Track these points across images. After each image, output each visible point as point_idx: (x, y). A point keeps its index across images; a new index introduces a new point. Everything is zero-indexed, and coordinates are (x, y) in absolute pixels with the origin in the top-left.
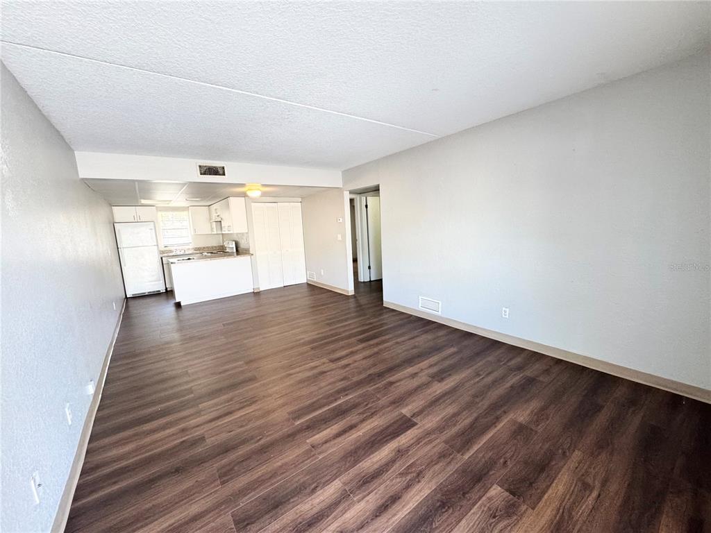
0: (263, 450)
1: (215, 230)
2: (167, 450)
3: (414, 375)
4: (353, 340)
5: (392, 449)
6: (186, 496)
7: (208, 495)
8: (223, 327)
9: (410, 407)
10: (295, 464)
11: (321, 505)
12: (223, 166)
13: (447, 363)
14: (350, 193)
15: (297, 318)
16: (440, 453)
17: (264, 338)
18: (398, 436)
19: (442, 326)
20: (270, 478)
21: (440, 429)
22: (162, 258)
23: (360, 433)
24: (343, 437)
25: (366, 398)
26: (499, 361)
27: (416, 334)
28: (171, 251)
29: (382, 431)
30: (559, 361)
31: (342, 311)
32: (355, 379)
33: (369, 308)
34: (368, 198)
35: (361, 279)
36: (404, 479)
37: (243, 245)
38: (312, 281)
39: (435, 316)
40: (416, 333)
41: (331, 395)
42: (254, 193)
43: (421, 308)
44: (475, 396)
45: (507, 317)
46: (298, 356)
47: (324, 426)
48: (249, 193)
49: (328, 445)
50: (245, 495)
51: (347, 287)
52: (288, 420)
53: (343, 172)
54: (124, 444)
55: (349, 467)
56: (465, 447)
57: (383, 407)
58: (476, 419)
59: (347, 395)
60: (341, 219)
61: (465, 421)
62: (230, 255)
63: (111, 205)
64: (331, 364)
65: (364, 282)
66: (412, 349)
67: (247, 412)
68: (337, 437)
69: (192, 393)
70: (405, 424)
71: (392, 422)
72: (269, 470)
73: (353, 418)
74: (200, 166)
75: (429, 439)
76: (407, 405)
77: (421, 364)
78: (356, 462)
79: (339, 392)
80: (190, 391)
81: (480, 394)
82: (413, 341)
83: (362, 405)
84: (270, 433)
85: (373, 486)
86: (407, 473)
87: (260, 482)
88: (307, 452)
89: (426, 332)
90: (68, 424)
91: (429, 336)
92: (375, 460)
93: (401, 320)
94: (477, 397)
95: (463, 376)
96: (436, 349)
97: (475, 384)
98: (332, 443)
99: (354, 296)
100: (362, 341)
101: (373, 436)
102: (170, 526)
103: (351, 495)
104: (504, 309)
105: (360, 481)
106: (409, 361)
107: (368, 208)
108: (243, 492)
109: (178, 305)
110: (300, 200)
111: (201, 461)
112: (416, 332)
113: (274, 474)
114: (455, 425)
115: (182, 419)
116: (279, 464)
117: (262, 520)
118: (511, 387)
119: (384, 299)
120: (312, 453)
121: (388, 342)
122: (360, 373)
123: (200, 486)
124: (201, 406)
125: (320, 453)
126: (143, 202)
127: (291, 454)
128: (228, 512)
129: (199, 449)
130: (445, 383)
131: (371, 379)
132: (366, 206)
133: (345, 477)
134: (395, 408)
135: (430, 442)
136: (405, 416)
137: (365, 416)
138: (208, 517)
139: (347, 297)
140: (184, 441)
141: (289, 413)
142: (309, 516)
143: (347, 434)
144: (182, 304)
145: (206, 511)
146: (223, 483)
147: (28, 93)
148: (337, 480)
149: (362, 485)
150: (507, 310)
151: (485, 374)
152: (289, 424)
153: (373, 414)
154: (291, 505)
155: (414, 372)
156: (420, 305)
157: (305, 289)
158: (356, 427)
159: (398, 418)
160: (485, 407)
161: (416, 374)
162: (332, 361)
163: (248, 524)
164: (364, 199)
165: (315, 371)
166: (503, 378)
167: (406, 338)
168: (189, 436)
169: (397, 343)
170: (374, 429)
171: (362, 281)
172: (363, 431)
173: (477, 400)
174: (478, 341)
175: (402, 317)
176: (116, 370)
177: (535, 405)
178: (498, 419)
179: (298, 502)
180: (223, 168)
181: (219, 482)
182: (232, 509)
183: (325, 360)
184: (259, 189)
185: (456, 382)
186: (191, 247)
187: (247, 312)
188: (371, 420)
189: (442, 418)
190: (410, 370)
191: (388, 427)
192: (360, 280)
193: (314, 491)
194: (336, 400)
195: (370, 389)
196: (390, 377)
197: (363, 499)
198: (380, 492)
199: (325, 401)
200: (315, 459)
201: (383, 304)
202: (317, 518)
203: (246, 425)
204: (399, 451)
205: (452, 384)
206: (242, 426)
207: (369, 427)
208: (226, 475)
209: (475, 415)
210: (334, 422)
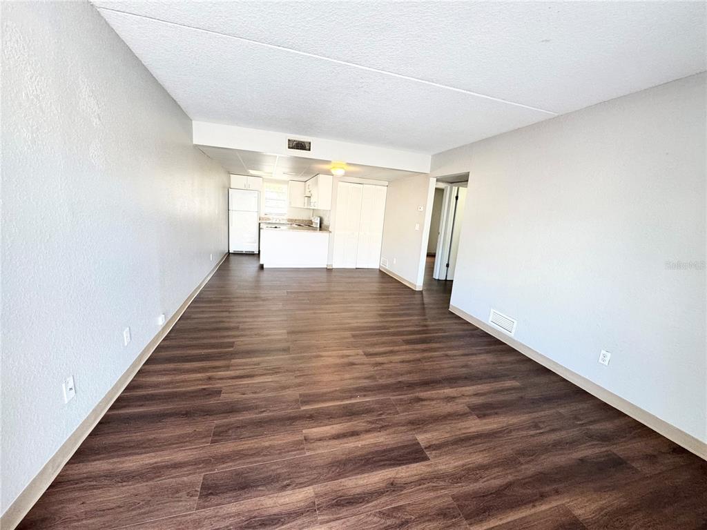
0: (260, 423)
1: (306, 205)
2: (189, 392)
3: (450, 399)
4: (399, 338)
5: (386, 478)
6: (180, 442)
7: (196, 448)
8: (286, 294)
9: (428, 435)
10: (282, 451)
11: (282, 507)
12: (309, 141)
13: (501, 398)
14: (437, 180)
15: (355, 302)
16: (440, 509)
17: (314, 313)
18: (400, 465)
19: (512, 351)
20: (251, 455)
21: (455, 478)
22: (259, 224)
23: (359, 444)
24: (341, 441)
25: (384, 406)
26: (576, 418)
27: (475, 352)
28: (269, 219)
29: (385, 451)
30: (678, 450)
31: (402, 305)
32: (382, 381)
33: (431, 308)
34: (460, 188)
35: (436, 276)
36: (383, 521)
37: (325, 222)
38: (384, 268)
39: (505, 336)
40: (474, 350)
41: (350, 391)
42: (338, 172)
43: (489, 323)
44: (522, 453)
45: (606, 363)
46: (338, 339)
47: (327, 422)
48: (333, 171)
49: (319, 443)
50: (224, 463)
51: (417, 281)
52: (297, 401)
53: (433, 156)
54: (165, 375)
55: (331, 478)
56: (478, 515)
57: (397, 424)
58: (509, 485)
59: (365, 396)
60: (422, 208)
61: (494, 481)
62: (315, 229)
63: (229, 173)
64: (365, 357)
65: (438, 280)
66: (463, 367)
67: (267, 380)
68: (334, 438)
69: (233, 347)
70: (415, 454)
71: (400, 445)
72: (256, 446)
73: (361, 424)
74: (289, 140)
75: (434, 484)
76: (425, 432)
77: (464, 389)
78: (340, 475)
79: (358, 390)
80: (231, 345)
81: (531, 453)
82: (466, 358)
83: (375, 413)
84: (275, 409)
85: (344, 512)
86: (388, 515)
87: (241, 455)
88: (299, 443)
89: (488, 352)
90: (124, 344)
91: (489, 358)
92: (361, 482)
93: (464, 330)
94: (523, 454)
95: (515, 421)
96: (493, 377)
97: (527, 436)
98: (325, 443)
99: (421, 292)
100: (408, 342)
101: (373, 453)
102: (156, 463)
103: (318, 512)
104: (603, 352)
105: (334, 500)
106: (452, 380)
107: (458, 201)
108: (223, 459)
109: (262, 267)
110: (387, 183)
111: (208, 412)
112: (473, 348)
113: (257, 453)
114: (476, 480)
115: (214, 368)
116: (267, 444)
117: (226, 495)
118: (582, 460)
119: (451, 303)
120: (302, 446)
121: (435, 351)
122: (390, 376)
123: (195, 437)
124: (233, 361)
125: (309, 449)
126: (252, 172)
127: (281, 439)
128: (202, 472)
129: (212, 401)
130: (484, 421)
131: (399, 387)
132: (457, 198)
133: (319, 488)
134: (411, 430)
135: (435, 489)
136: (418, 443)
137: (373, 426)
138: (186, 469)
139: (413, 292)
140: (204, 389)
141: (300, 395)
142: (266, 513)
143: (345, 440)
144: (264, 267)
145: (184, 463)
146: (213, 442)
147: (143, 62)
148: (311, 487)
149: (333, 506)
150: (609, 355)
151: (548, 428)
152: (296, 406)
153: (383, 428)
154: (257, 493)
155: (452, 395)
156: (490, 319)
157: (377, 275)
158: (358, 435)
159: (409, 443)
160: (529, 473)
161: (453, 398)
162: (368, 355)
163: (211, 494)
164: (455, 189)
165: (346, 360)
166: (573, 444)
167: (461, 352)
168: (211, 386)
169: (447, 355)
170: (375, 445)
171: (437, 278)
172: (364, 443)
173: (522, 459)
174: (554, 382)
175: (466, 327)
176: (193, 310)
177: (610, 500)
178: (543, 497)
179: (263, 493)
180: (310, 143)
181: (210, 439)
182: (207, 471)
183: (360, 352)
184: (343, 168)
185: (501, 425)
186: (286, 217)
187: (313, 285)
188: (376, 434)
189: (463, 465)
190: (448, 391)
191: (392, 450)
192: (434, 277)
193: (284, 488)
194: (351, 397)
195: (393, 397)
196: (421, 391)
197: (327, 522)
198: (348, 524)
199: (339, 394)
200: (300, 454)
201: (449, 308)
202: (272, 520)
203: (259, 393)
204: (392, 484)
205: (495, 426)
206: (255, 393)
207: (372, 441)
208: (219, 435)
209: (510, 478)
210: (337, 420)
